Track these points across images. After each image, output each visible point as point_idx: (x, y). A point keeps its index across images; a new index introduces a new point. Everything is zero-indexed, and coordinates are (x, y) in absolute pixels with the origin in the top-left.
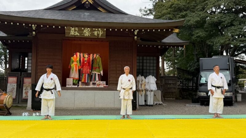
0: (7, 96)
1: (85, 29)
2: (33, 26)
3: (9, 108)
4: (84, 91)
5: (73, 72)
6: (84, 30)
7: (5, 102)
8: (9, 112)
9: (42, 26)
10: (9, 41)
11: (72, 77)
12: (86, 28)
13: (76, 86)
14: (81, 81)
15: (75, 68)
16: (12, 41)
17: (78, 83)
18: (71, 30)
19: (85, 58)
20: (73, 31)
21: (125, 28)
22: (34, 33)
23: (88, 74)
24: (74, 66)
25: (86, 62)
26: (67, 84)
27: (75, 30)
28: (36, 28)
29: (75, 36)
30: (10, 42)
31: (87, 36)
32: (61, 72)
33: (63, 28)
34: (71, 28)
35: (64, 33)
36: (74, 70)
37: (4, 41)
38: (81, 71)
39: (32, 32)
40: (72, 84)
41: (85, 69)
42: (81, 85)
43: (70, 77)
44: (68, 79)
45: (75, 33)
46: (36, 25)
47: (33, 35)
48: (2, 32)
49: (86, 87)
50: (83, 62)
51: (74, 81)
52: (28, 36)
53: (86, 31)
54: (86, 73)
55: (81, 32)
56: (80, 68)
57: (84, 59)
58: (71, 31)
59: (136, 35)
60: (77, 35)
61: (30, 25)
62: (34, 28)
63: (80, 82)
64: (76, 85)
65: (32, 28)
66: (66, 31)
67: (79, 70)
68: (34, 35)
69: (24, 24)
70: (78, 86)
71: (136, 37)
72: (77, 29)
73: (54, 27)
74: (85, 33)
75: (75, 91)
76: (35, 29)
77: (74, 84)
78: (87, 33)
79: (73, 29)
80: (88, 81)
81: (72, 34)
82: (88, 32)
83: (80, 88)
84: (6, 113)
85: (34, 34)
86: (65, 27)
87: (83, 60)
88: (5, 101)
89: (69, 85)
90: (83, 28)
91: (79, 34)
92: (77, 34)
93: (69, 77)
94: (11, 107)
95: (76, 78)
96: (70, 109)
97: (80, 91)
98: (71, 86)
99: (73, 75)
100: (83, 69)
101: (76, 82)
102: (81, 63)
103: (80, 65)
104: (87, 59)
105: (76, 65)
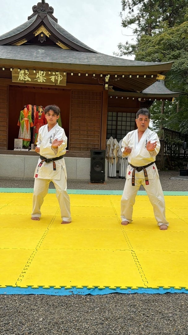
1: (38, 73)
4: (37, 157)
5: (23, 131)
11: (21, 137)
12: (40, 71)
13: (27, 150)
14: (34, 143)
15: (25, 125)
17: (30, 146)
18: (20, 73)
19: (39, 112)
21: (91, 73)
24: (25, 123)
25: (40, 118)
26: (15, 147)
27: (25, 74)
29: (25, 81)
31: (42, 82)
32: (7, 130)
33: (8, 69)
34: (19, 70)
36: (25, 128)
38: (34, 130)
40: (22, 147)
43: (19, 137)
44: (16, 140)
45: (25, 78)
51: (25, 144)
55: (33, 76)
56: (32, 126)
57: (38, 113)
58: (20, 75)
59: (107, 83)
60: (28, 81)
63: (32, 144)
64: (27, 148)
66: (12, 74)
67: (32, 129)
70: (29, 151)
71: (107, 86)
72: (27, 71)
74: (38, 77)
75: (25, 156)
77: (24, 147)
78: (41, 78)
79: (22, 72)
81: (21, 80)
82: (43, 77)
83: (31, 152)
86: (11, 70)
87: (37, 114)
89: (17, 148)
90: (34, 72)
91: (30, 80)
92: (27, 78)
93: (17, 138)
95: (27, 139)
96: (19, 179)
97: (32, 156)
98: (20, 150)
99: (23, 135)
100: (36, 127)
101: (27, 145)
102: (34, 119)
103: (33, 121)
104: (42, 114)
105: (27, 121)
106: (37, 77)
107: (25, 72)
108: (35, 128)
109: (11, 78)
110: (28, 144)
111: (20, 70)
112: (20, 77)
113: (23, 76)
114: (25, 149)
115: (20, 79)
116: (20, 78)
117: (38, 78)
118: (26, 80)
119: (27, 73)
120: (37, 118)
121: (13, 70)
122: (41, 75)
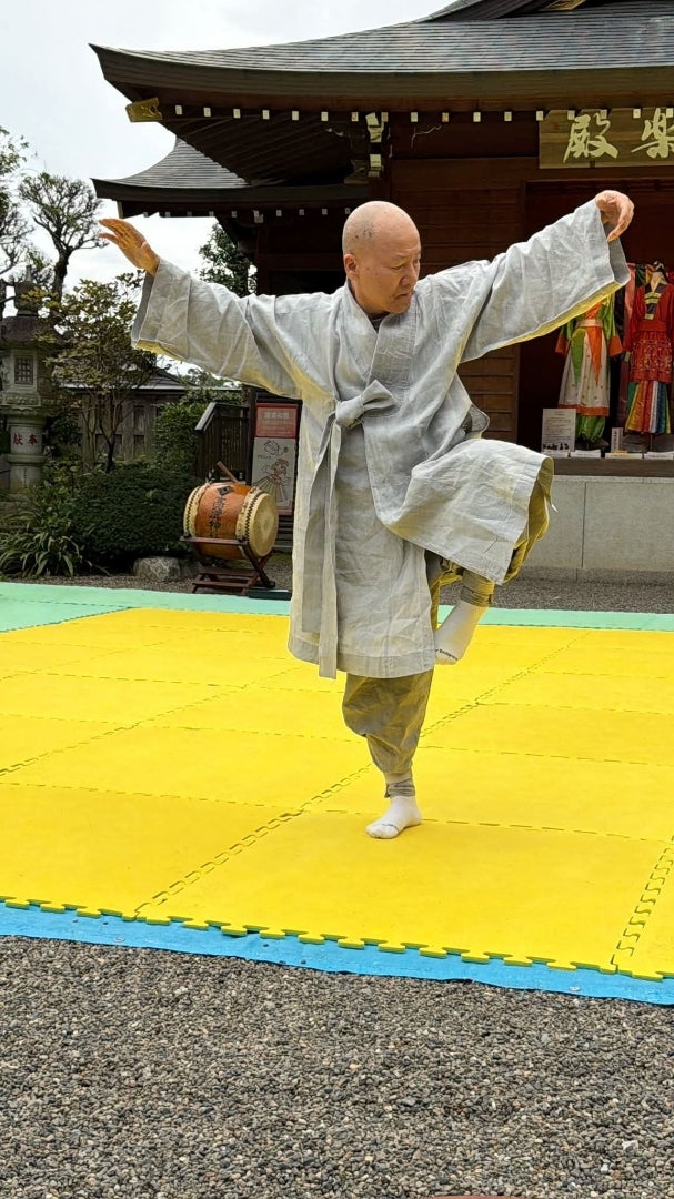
0: (250, 498)
1: (651, 118)
2: (371, 119)
3: (264, 559)
4: (638, 480)
5: (577, 375)
6: (647, 122)
7: (244, 523)
8: (263, 575)
9: (414, 118)
10: (256, 213)
11: (570, 401)
12: (658, 110)
13: (596, 454)
14: (622, 425)
15: (587, 351)
16: (268, 213)
17: (607, 436)
18: (574, 127)
19: (648, 288)
20: (585, 134)
22: (376, 160)
23: (661, 383)
24: (586, 338)
25: (651, 317)
26: (543, 442)
27: (594, 129)
28: (384, 134)
29: (592, 160)
30: (261, 221)
31: (665, 155)
32: (515, 374)
33: (525, 117)
34: (571, 115)
35: (533, 149)
36: (586, 362)
37: (234, 214)
38: (624, 367)
39: (369, 159)
40: (572, 443)
41: (648, 356)
42: (622, 448)
43: (561, 402)
44: (548, 414)
45: (592, 148)
46: (385, 117)
47: (371, 174)
48: (219, 168)
49: (650, 455)
50: (635, 311)
51: (586, 428)
52: (347, 181)
53: (656, 131)
54: (650, 382)
55: (627, 136)
56: (618, 350)
57: (642, 298)
58: (573, 137)
60: (606, 156)
61: (355, 117)
62: (375, 135)
63: (613, 430)
64: (592, 448)
65: (368, 134)
66: (540, 136)
67: (615, 365)
68: (377, 174)
69: (325, 117)
70: (603, 456)
72: (602, 118)
73: (477, 117)
74: (651, 138)
75: (585, 479)
76: (379, 140)
77: (582, 442)
78: (662, 138)
79: (584, 120)
80: (659, 427)
81: (577, 155)
82: (668, 135)
83: (613, 461)
84: (250, 582)
85: (375, 169)
86: (539, 116)
87: (638, 301)
88: (242, 520)
89: (554, 448)
90: (637, 113)
91: (613, 152)
92: (604, 147)
93: (554, 404)
94: (270, 555)
95: (592, 410)
96: (562, 576)
97: (617, 479)
98: (564, 454)
99: (580, 391)
100: (634, 357)
101: (595, 434)
102: (627, 322)
103: (619, 331)
104: (659, 295)
105: (594, 332)
106: (644, 138)
107: (593, 120)
108: (627, 359)
109: (537, 154)
110: (597, 429)
111: (576, 115)
112: (574, 144)
113: (583, 139)
114: (584, 449)
115: (572, 153)
116: (573, 149)
117: (648, 141)
118: (596, 154)
119: (604, 126)
120: (638, 317)
121: (545, 115)
122: (661, 129)
